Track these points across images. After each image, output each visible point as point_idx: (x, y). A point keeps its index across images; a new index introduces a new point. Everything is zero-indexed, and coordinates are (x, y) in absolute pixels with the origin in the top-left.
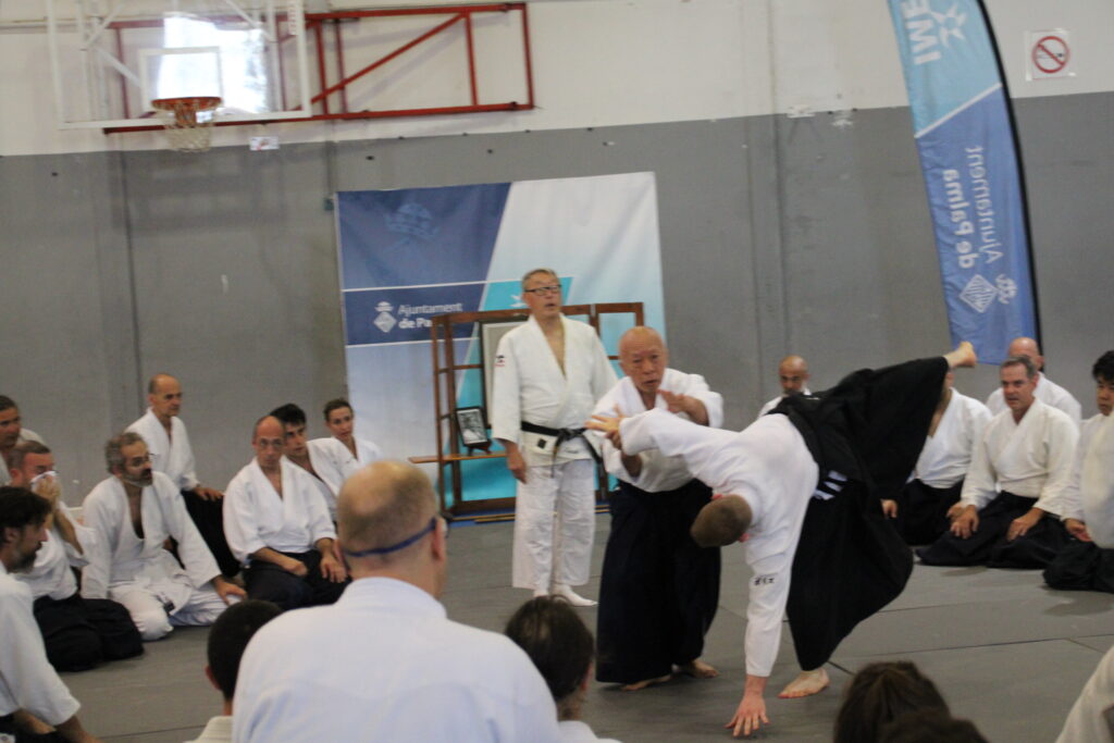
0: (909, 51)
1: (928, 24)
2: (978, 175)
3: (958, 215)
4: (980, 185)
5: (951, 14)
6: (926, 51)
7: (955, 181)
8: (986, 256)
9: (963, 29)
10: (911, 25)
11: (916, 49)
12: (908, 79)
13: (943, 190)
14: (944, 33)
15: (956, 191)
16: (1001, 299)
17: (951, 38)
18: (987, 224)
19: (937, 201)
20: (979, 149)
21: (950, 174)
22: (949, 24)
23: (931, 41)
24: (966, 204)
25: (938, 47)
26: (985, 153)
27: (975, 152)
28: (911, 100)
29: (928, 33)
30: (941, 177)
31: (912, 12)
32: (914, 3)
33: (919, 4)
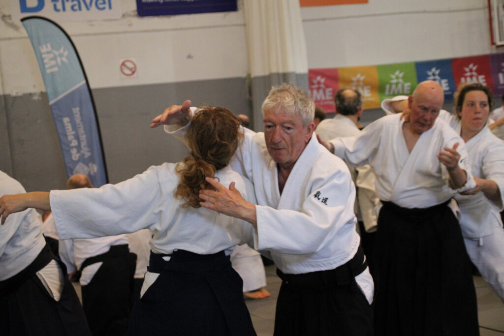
0: (44, 67)
1: (51, 56)
2: (78, 120)
3: (71, 137)
4: (79, 124)
5: (61, 51)
6: (52, 67)
7: (68, 122)
8: (83, 155)
9: (67, 58)
10: (44, 56)
11: (47, 66)
12: (44, 79)
13: (63, 127)
14: (59, 60)
15: (69, 127)
16: (92, 173)
17: (62, 62)
18: (83, 141)
19: (60, 131)
20: (78, 109)
21: (66, 120)
22: (61, 55)
23: (53, 63)
24: (74, 133)
25: (57, 65)
26: (81, 111)
27: (76, 110)
28: (46, 88)
29: (52, 59)
30: (62, 122)
31: (44, 49)
32: (44, 46)
33: (47, 47)
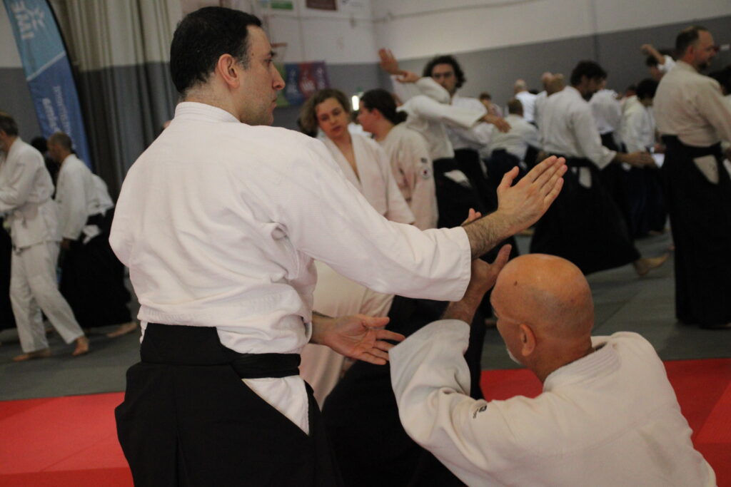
0: (18, 32)
1: (26, 17)
2: (60, 102)
3: (52, 123)
4: (62, 107)
5: (37, 11)
6: (27, 32)
7: (49, 105)
9: (44, 21)
10: (17, 17)
11: (22, 31)
12: (20, 48)
13: (44, 111)
14: (34, 22)
15: (50, 110)
17: (38, 25)
19: (41, 116)
21: (46, 101)
22: (36, 18)
23: (28, 26)
25: (32, 29)
26: (62, 89)
28: (23, 63)
29: (28, 22)
30: (41, 103)
31: (17, 9)
32: (17, 5)
33: (20, 5)
